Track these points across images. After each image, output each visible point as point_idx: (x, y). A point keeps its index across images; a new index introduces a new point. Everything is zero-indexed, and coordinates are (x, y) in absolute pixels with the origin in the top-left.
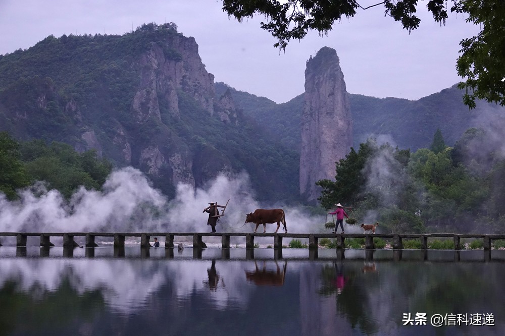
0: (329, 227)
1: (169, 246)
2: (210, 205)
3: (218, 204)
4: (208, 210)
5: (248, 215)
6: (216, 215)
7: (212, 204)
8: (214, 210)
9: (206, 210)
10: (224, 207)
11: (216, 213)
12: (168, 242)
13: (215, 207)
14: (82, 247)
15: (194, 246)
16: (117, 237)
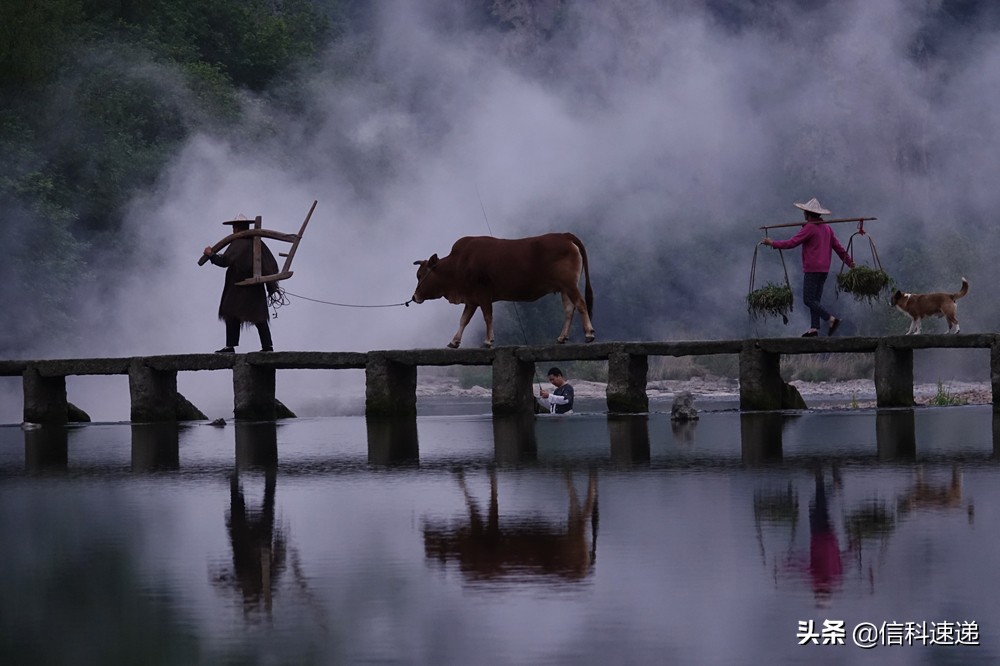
0: (769, 306)
1: (627, 407)
2: (229, 230)
3: (264, 227)
4: (222, 252)
5: (422, 264)
6: (258, 276)
7: (241, 225)
8: (249, 251)
9: (210, 256)
10: (295, 239)
11: (257, 265)
12: (622, 389)
13: (250, 237)
14: (220, 424)
15: (746, 402)
16: (380, 369)
